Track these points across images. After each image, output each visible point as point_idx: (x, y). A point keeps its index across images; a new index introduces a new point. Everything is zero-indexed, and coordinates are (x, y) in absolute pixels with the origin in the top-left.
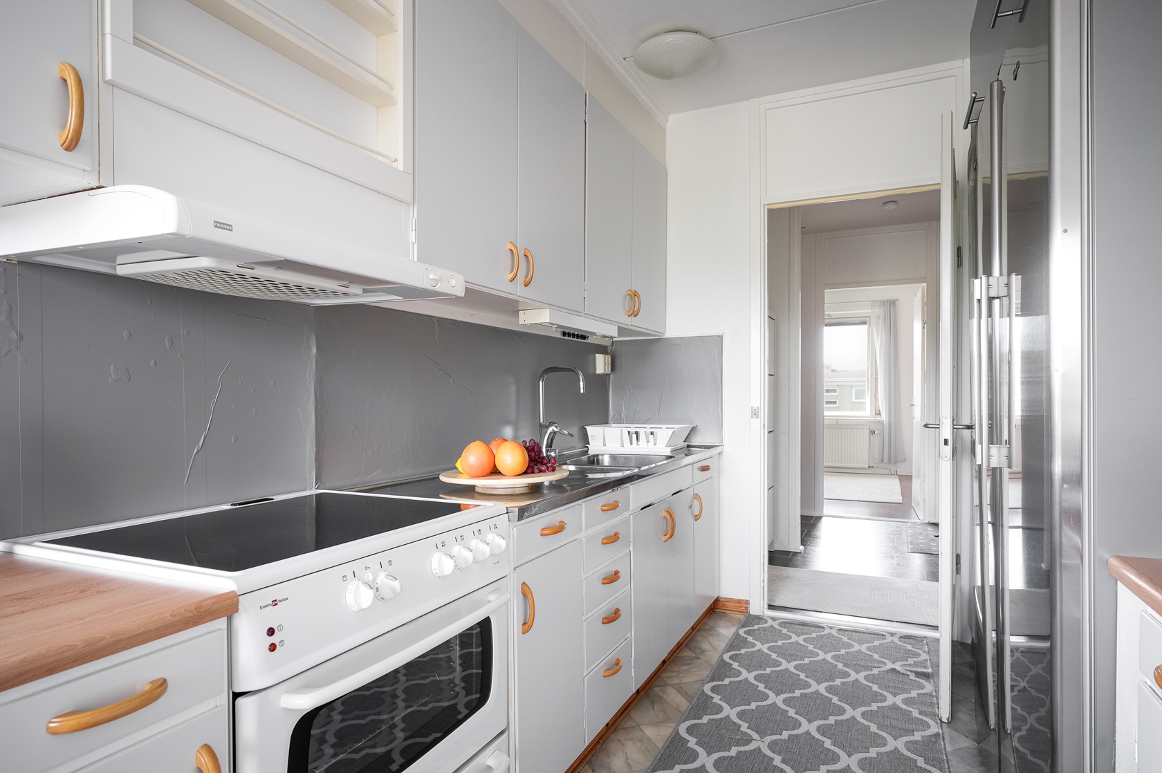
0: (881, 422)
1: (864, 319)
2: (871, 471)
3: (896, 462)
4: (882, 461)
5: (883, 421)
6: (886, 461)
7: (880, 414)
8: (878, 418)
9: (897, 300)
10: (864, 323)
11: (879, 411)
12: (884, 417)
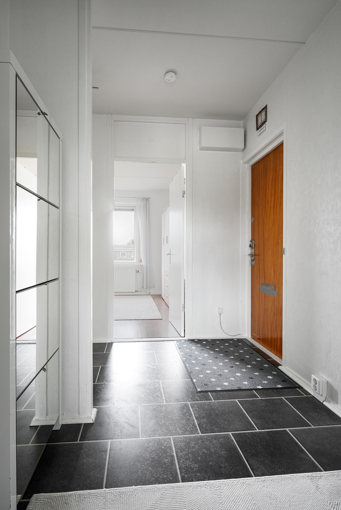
0: (142, 266)
1: (133, 208)
2: (137, 293)
3: (150, 288)
4: (143, 287)
5: (143, 265)
6: (145, 288)
7: (141, 261)
8: (140, 264)
9: (150, 198)
10: (133, 210)
11: (141, 259)
12: (144, 263)
